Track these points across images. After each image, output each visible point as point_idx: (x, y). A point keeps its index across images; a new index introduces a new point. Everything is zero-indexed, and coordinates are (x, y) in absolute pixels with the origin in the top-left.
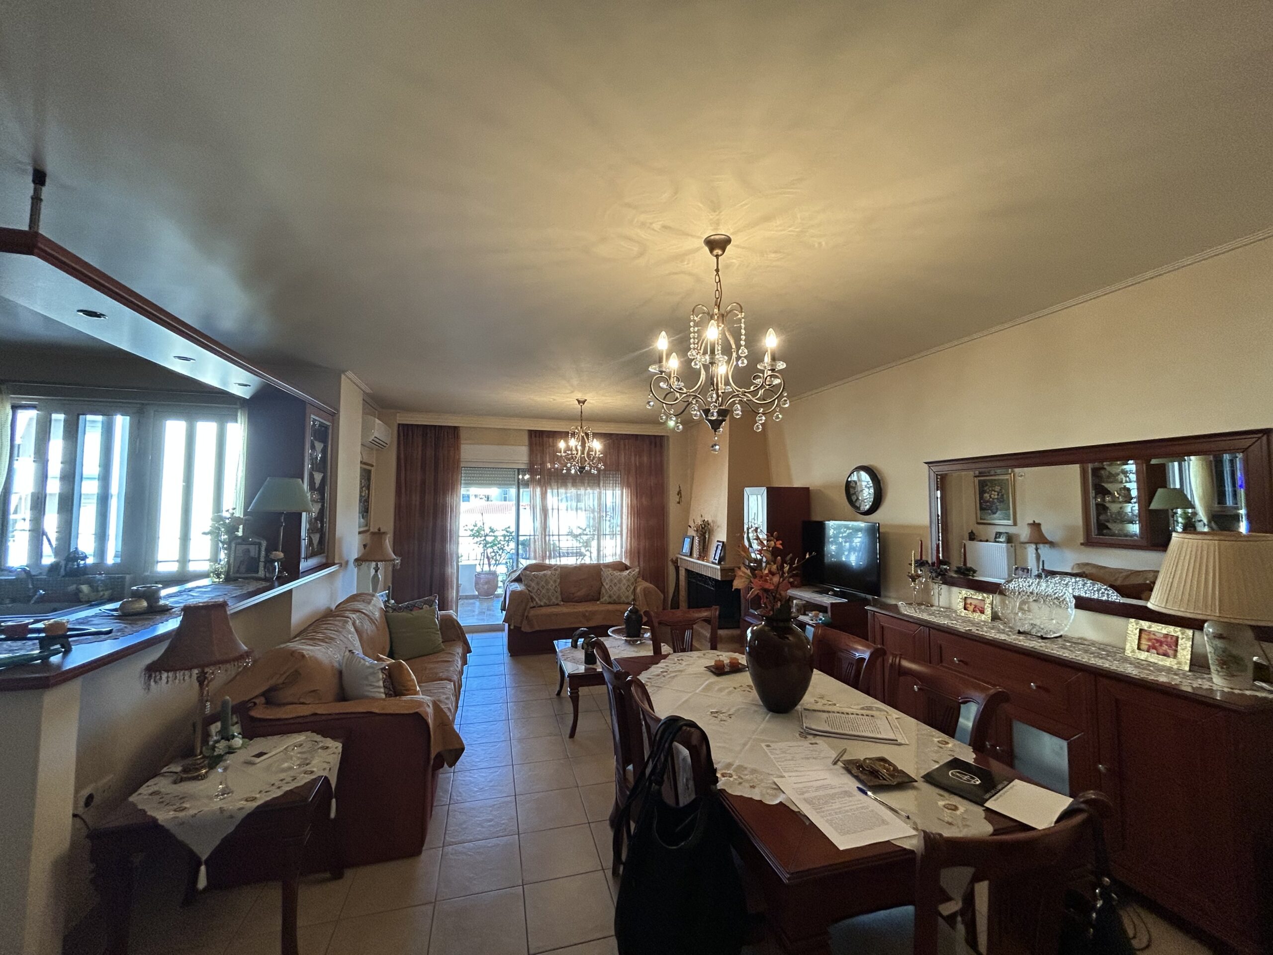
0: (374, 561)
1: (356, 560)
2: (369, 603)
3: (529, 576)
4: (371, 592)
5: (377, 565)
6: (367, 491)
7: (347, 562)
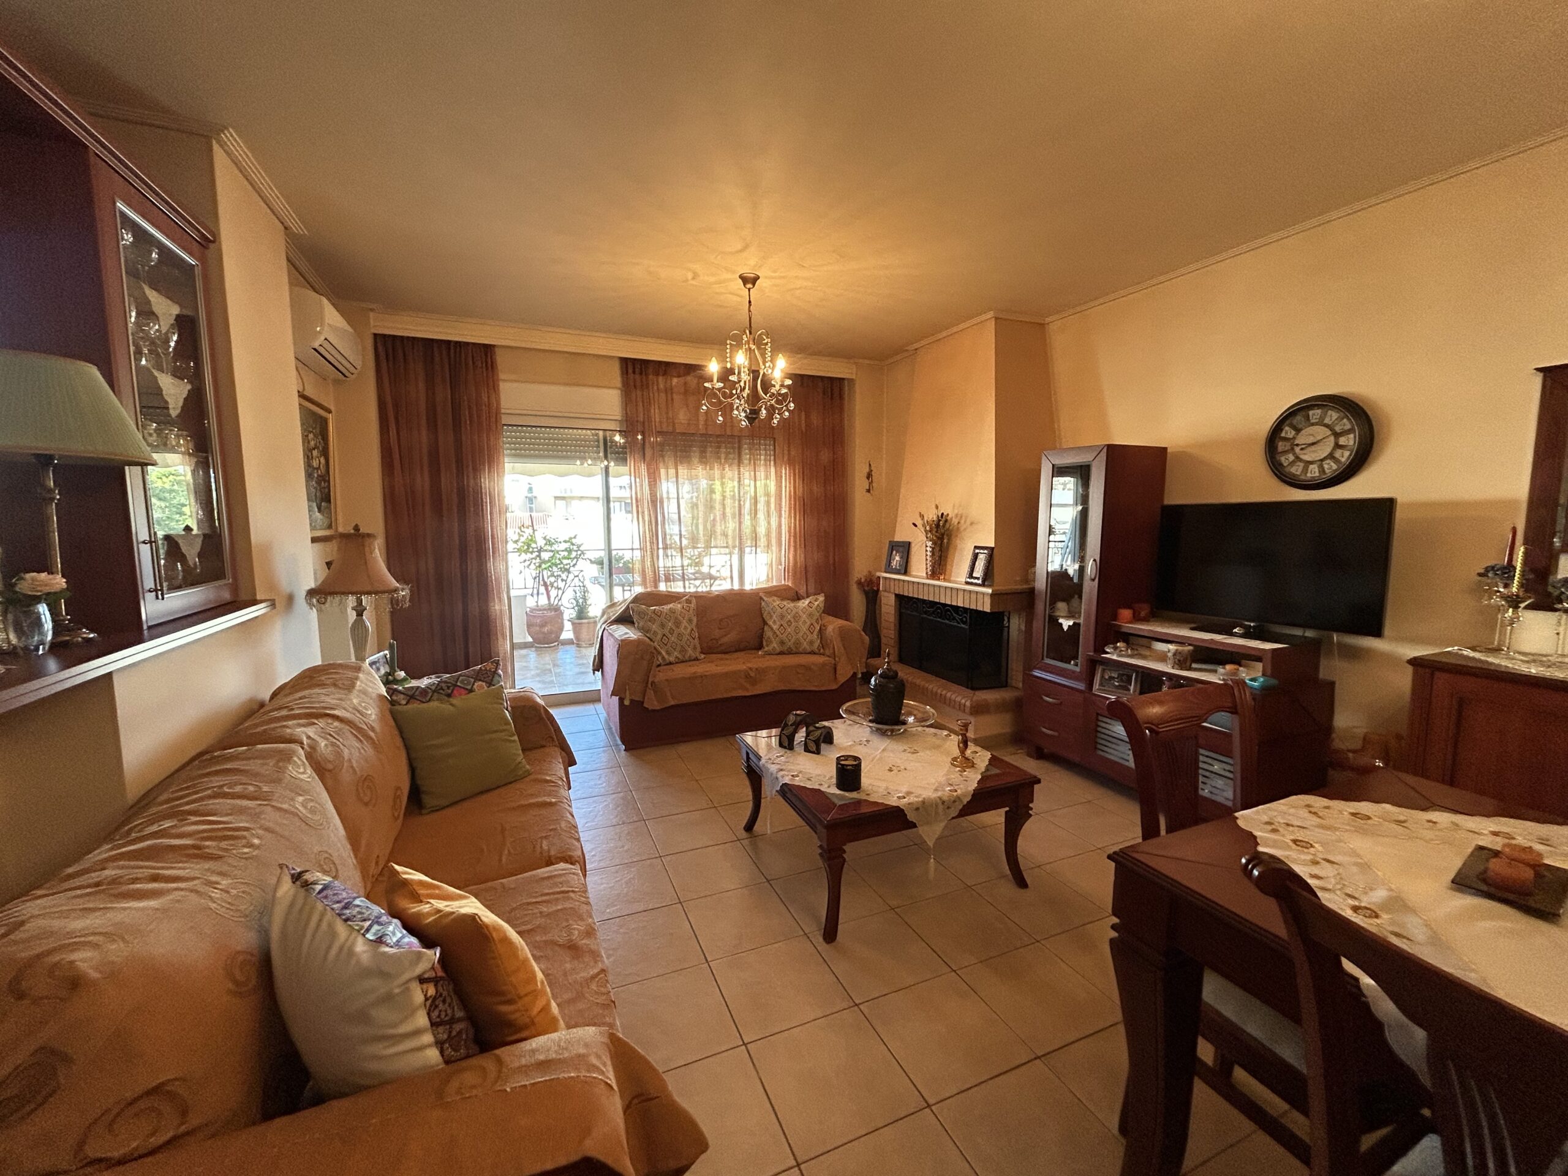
0: (353, 593)
1: (311, 593)
2: (350, 687)
3: (645, 613)
4: (353, 659)
5: (359, 602)
6: (322, 460)
7: (290, 599)
